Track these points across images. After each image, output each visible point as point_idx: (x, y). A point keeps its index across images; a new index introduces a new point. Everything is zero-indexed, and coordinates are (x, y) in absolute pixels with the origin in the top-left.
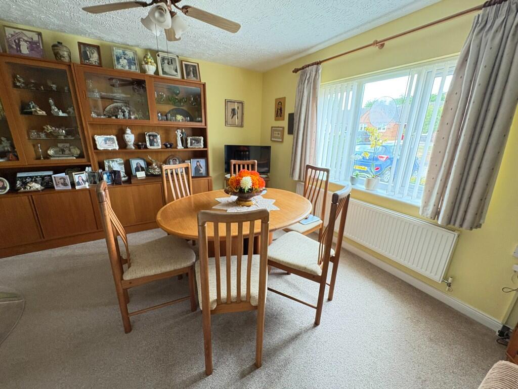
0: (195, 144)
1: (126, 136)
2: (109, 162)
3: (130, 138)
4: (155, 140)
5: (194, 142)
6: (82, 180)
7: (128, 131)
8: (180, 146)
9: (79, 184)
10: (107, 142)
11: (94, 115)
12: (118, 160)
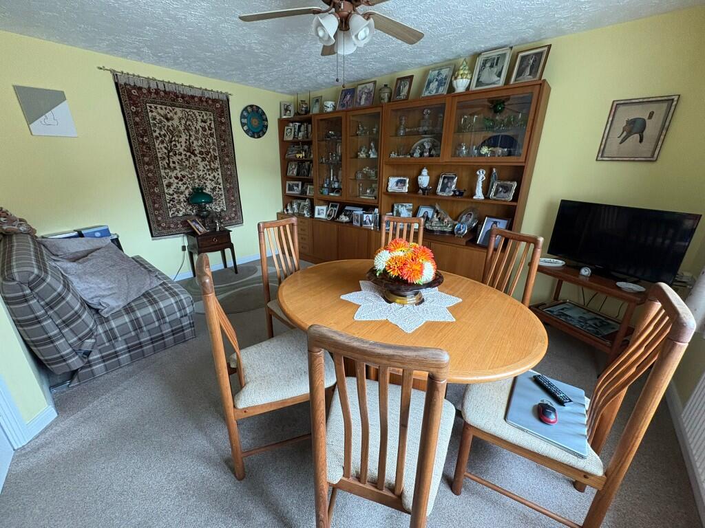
0: (502, 193)
1: (419, 177)
2: (398, 207)
3: (424, 180)
4: (449, 184)
5: (501, 189)
6: (369, 220)
7: (425, 172)
8: (479, 195)
9: (365, 223)
10: (399, 184)
11: (393, 155)
12: (407, 205)
